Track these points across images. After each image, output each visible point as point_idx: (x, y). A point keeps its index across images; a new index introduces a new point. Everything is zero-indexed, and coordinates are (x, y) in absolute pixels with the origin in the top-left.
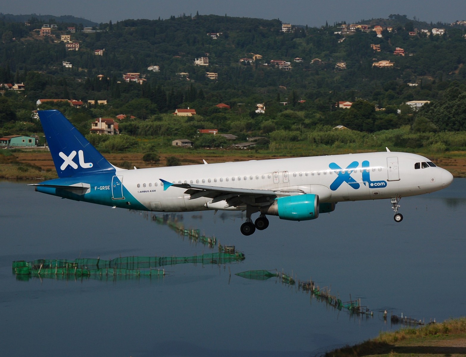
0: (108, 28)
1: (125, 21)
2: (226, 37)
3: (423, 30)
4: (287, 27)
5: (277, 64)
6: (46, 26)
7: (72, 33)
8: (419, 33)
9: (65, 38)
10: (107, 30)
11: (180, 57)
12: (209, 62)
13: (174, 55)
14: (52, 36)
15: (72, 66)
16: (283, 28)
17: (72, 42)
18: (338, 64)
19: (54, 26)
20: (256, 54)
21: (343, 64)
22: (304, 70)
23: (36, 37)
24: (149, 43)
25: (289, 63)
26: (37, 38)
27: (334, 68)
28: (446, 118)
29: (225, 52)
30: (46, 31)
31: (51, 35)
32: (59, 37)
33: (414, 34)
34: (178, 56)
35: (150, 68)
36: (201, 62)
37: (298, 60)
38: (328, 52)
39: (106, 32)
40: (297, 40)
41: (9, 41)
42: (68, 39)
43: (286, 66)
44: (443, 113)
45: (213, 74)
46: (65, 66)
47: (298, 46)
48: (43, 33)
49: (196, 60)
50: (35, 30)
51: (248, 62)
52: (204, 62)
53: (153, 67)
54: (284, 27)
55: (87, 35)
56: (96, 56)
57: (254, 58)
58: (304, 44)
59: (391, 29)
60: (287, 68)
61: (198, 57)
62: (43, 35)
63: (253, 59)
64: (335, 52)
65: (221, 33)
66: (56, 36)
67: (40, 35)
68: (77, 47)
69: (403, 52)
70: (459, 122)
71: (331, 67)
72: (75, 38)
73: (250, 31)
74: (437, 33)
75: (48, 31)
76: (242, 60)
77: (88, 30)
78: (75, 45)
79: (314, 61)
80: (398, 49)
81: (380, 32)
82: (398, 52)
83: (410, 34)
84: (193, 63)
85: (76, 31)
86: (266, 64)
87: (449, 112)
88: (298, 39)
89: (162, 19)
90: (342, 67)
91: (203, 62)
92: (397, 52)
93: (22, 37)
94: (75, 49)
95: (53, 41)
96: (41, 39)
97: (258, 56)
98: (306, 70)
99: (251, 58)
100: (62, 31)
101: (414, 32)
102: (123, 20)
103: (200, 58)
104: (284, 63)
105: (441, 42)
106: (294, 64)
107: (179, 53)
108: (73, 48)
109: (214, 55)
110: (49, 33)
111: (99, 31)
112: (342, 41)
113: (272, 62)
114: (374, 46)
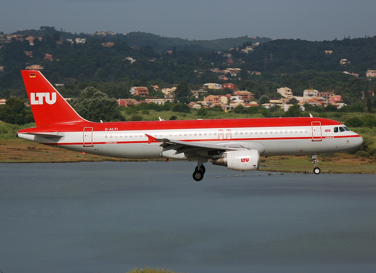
3: (68, 40)
8: (65, 42)
21: (1, 68)
28: (84, 113)
33: (60, 42)
44: (81, 108)
59: (41, 39)
69: (51, 57)
70: (95, 115)
74: (80, 42)
80: (47, 55)
81: (32, 41)
82: (48, 57)
83: (57, 42)
87: (86, 107)
92: (46, 57)
105: (83, 49)
112: (0, 48)
114: (27, 53)
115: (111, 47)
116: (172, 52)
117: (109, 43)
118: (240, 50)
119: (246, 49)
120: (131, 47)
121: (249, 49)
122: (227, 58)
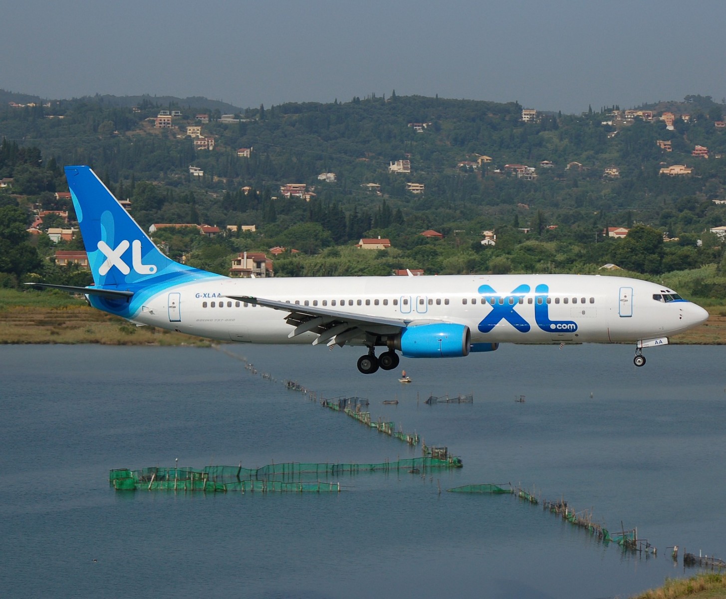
0: (258, 115)
1: (283, 105)
2: (437, 129)
4: (531, 115)
5: (515, 170)
6: (164, 113)
7: (204, 124)
9: (193, 131)
10: (257, 119)
11: (367, 160)
12: (411, 168)
13: (358, 157)
14: (173, 128)
15: (203, 173)
16: (524, 116)
17: (203, 137)
18: (607, 170)
19: (176, 113)
20: (483, 156)
21: (614, 170)
22: (555, 179)
23: (149, 129)
24: (319, 138)
25: (533, 169)
26: (151, 131)
27: (601, 177)
29: (436, 152)
30: (164, 120)
31: (172, 126)
32: (183, 129)
33: (723, 125)
34: (364, 159)
35: (322, 177)
36: (399, 167)
37: (546, 164)
38: (592, 152)
39: (256, 122)
40: (546, 134)
41: (109, 136)
42: (198, 133)
43: (528, 174)
45: (418, 186)
46: (193, 173)
47: (547, 143)
48: (161, 123)
49: (391, 164)
50: (148, 119)
51: (471, 167)
52: (403, 167)
53: (326, 175)
54: (525, 114)
55: (226, 127)
56: (238, 158)
57: (480, 161)
58: (556, 140)
59: (687, 118)
60: (530, 177)
61: (395, 159)
62: (160, 126)
63: (478, 163)
64: (602, 153)
65: (430, 124)
66: (178, 128)
67: (155, 127)
68: (212, 144)
69: (706, 152)
71: (596, 175)
72: (208, 130)
73: (473, 120)
75: (168, 120)
76: (462, 165)
77: (227, 119)
78: (208, 141)
79: (571, 165)
80: (698, 147)
81: (671, 123)
82: (699, 152)
83: (716, 125)
84: (387, 168)
85: (210, 120)
86: (498, 171)
88: (547, 132)
89: (341, 102)
90: (612, 175)
91: (401, 167)
92: (696, 152)
93: (128, 129)
94: (208, 148)
95: (174, 135)
96: (157, 132)
97: (485, 158)
98: (558, 179)
99: (476, 161)
100: (189, 121)
101: (722, 121)
102: (281, 105)
103: (398, 160)
104: (526, 168)
106: (541, 172)
107: (365, 153)
108: (205, 146)
109: (418, 157)
110: (168, 123)
111: (244, 120)
112: (613, 135)
113: (507, 167)
114: (662, 144)
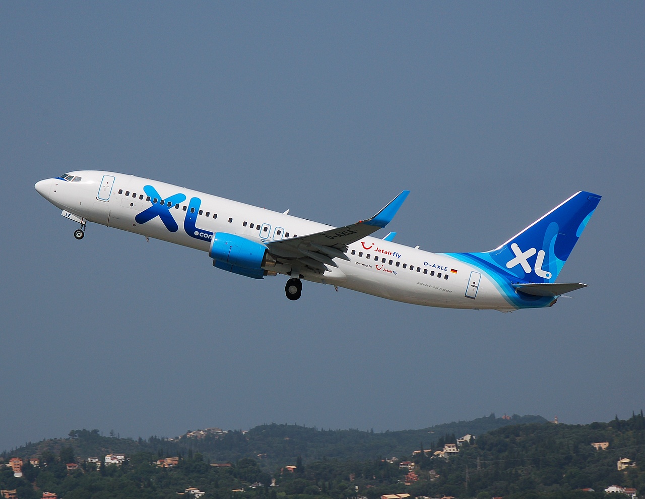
3: (89, 459)
8: (84, 465)
74: (113, 462)
105: (120, 476)
115: (174, 467)
116: (295, 467)
117: (169, 461)
118: (431, 454)
119: (445, 451)
120: (212, 465)
121: (450, 450)
122: (406, 471)
